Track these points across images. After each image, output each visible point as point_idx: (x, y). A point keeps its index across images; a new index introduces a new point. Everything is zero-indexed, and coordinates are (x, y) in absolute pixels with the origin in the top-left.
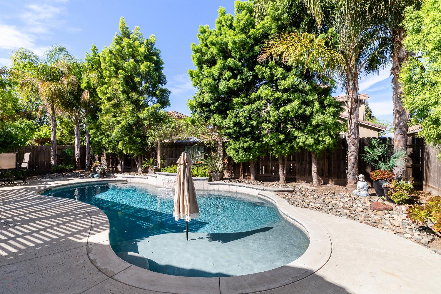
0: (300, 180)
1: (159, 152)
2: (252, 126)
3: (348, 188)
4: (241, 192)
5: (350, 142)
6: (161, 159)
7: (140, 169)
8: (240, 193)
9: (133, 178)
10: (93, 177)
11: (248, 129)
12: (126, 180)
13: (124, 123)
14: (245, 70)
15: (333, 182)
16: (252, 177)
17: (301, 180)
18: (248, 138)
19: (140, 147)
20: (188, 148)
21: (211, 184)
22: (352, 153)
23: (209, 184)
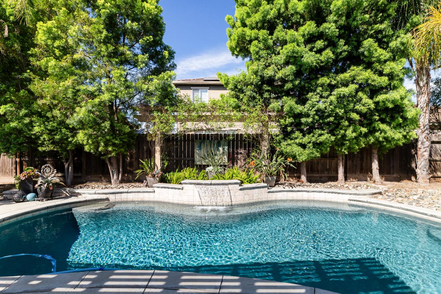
0: (351, 179)
1: (158, 148)
2: (337, 116)
3: (421, 184)
4: (315, 199)
5: (423, 137)
6: (162, 160)
7: (115, 177)
8: (314, 201)
9: (121, 193)
10: (24, 200)
11: (332, 119)
12: (107, 199)
13: (106, 97)
14: (342, 42)
15: (384, 179)
16: (303, 178)
17: (353, 179)
18: (324, 130)
19: (125, 140)
20: (201, 143)
21: (272, 192)
22: (425, 149)
23: (269, 192)
